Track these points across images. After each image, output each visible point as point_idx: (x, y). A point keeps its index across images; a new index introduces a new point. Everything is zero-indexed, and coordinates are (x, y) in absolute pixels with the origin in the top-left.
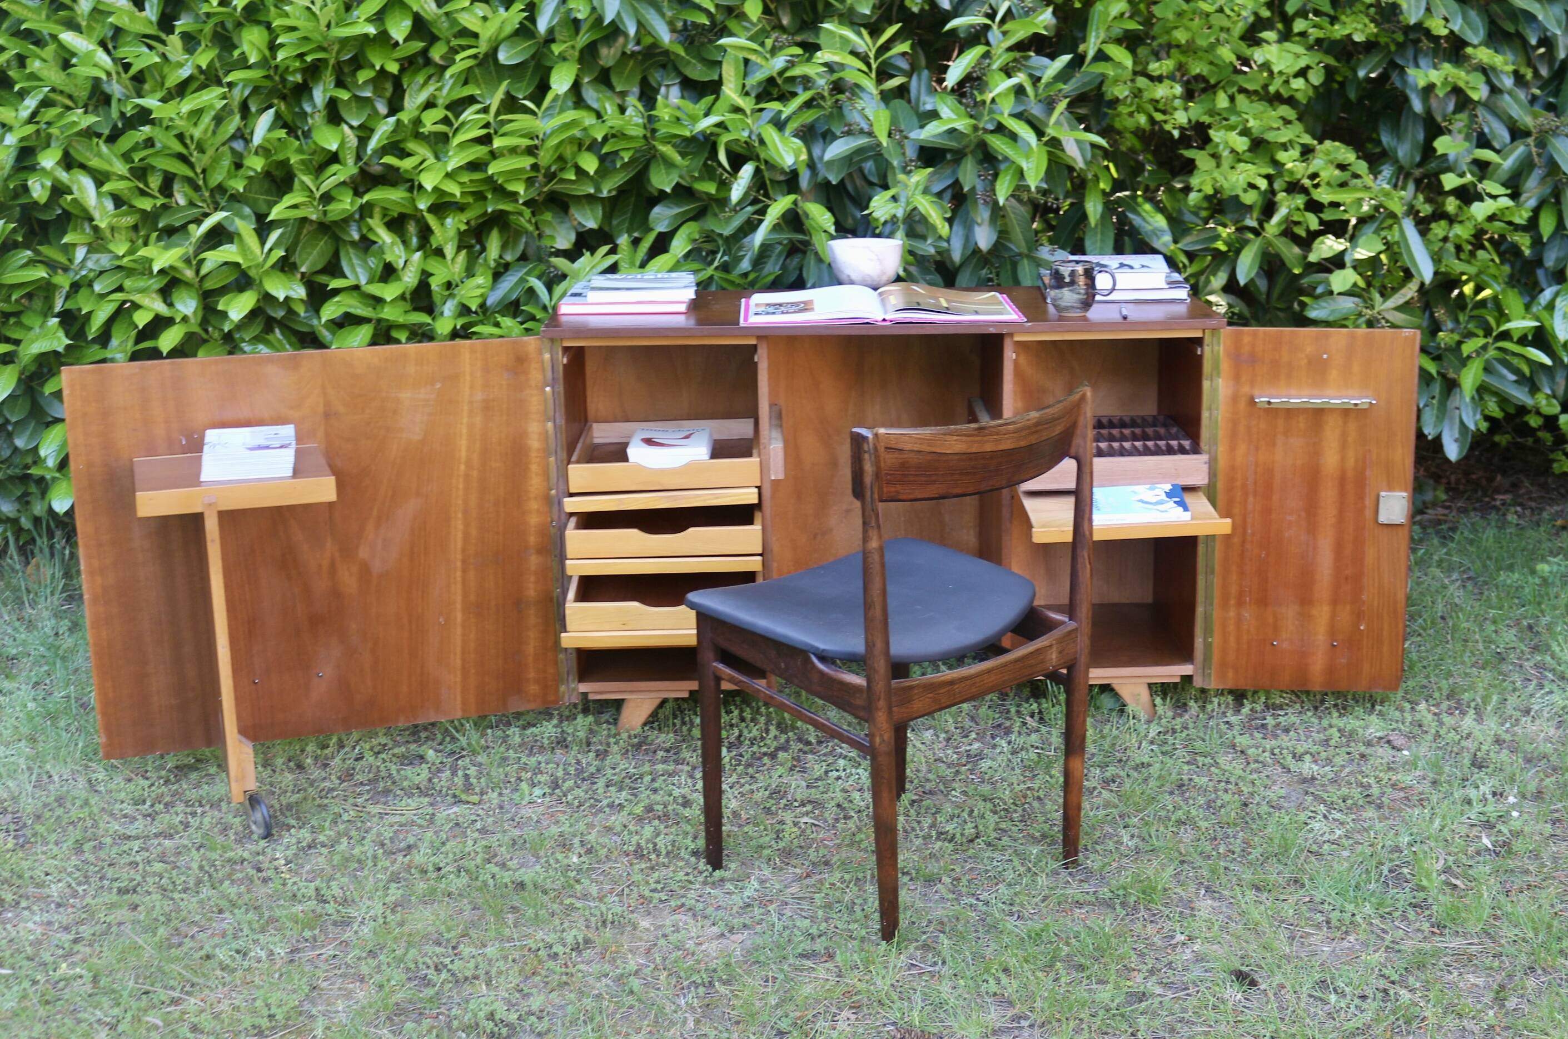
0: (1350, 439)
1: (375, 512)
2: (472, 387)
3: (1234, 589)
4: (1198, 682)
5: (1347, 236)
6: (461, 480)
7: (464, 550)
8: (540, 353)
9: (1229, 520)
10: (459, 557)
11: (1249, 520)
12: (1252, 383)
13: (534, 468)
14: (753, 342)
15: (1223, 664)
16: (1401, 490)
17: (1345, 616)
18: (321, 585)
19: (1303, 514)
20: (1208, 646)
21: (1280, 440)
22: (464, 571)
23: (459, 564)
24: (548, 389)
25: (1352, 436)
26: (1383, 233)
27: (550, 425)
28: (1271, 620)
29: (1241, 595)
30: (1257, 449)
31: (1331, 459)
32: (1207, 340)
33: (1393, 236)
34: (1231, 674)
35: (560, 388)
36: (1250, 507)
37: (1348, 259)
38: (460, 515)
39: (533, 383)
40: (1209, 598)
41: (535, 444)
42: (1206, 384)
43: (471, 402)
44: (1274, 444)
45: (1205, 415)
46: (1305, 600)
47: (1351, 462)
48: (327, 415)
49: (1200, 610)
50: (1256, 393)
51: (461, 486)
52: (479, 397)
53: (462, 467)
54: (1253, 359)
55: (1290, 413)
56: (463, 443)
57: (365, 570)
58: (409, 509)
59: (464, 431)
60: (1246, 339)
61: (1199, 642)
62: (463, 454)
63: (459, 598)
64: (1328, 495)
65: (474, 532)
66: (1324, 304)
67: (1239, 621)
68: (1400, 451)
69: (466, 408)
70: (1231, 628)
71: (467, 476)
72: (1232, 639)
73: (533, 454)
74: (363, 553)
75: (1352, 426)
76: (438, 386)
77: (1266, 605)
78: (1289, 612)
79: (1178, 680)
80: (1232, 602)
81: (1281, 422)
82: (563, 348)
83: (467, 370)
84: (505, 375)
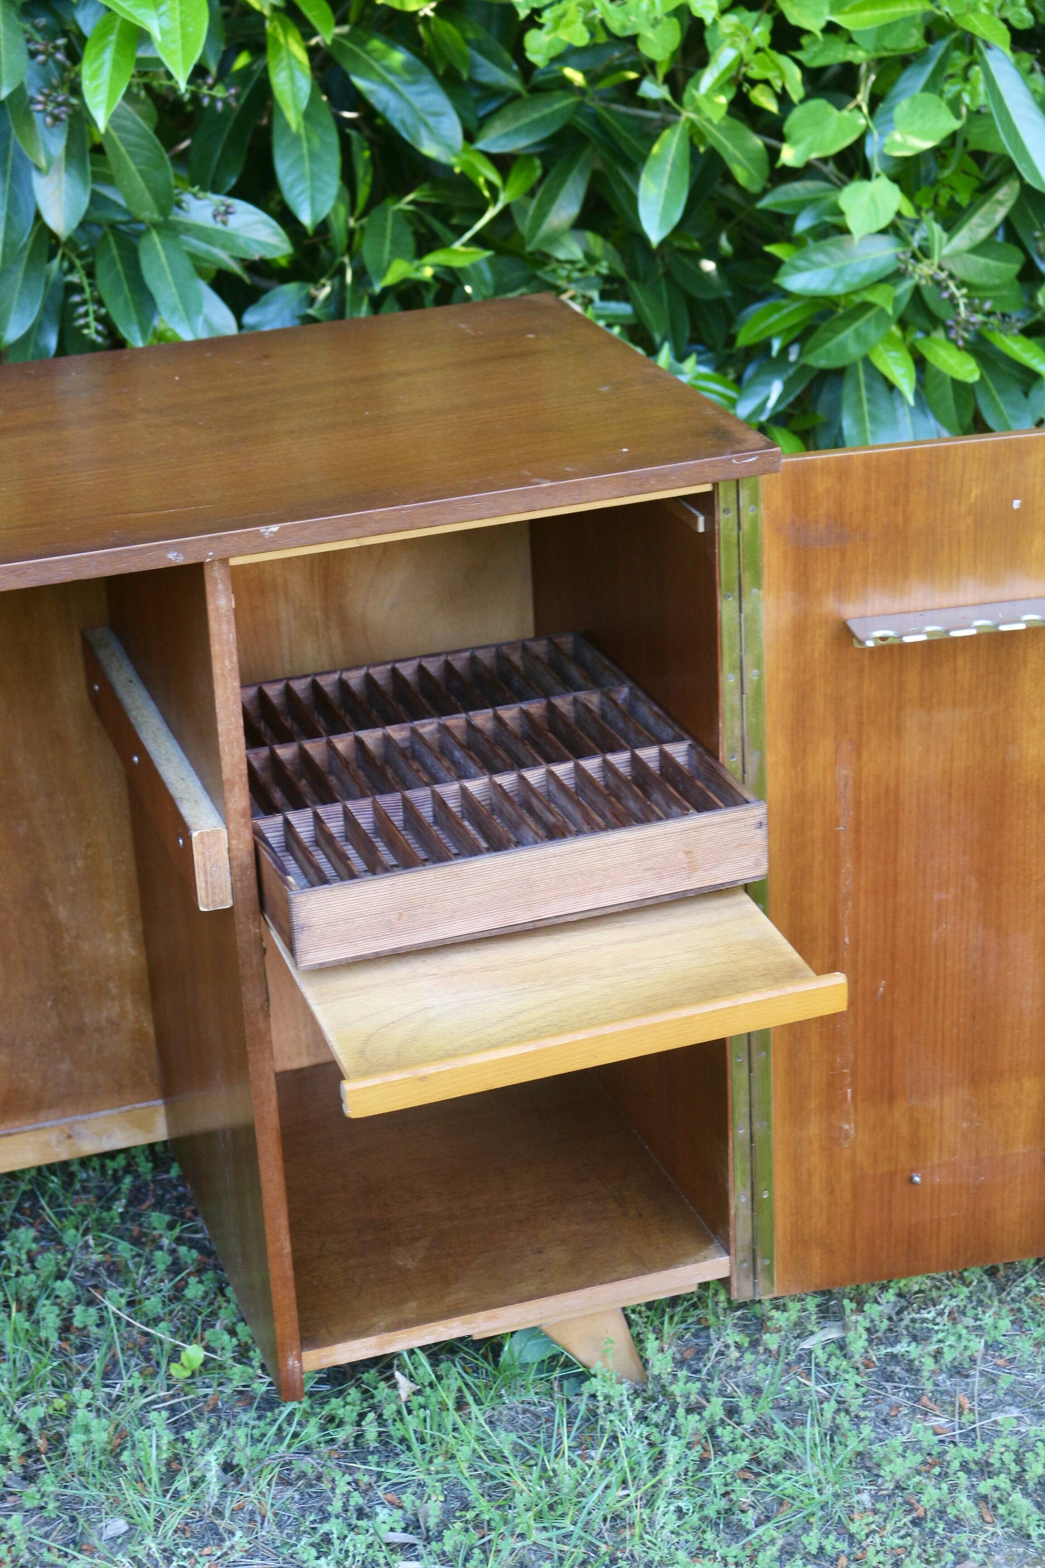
3: (815, 1076)
4: (742, 1291)
5: (862, 98)
9: (839, 979)
11: (846, 913)
12: (841, 589)
15: (800, 1241)
19: (974, 884)
20: (760, 1209)
21: (913, 719)
26: (951, 89)
28: (905, 1129)
29: (833, 1084)
30: (858, 748)
31: (1039, 747)
32: (724, 499)
33: (974, 95)
34: (816, 1259)
36: (846, 884)
37: (871, 150)
42: (727, 609)
44: (900, 731)
45: (728, 680)
46: (984, 1073)
49: (739, 1132)
50: (851, 611)
54: (842, 532)
60: (821, 485)
61: (739, 1201)
66: (819, 257)
67: (833, 1142)
70: (815, 1159)
72: (817, 1185)
77: (891, 1099)
78: (947, 1106)
79: (695, 1289)
80: (813, 1104)
81: (912, 676)
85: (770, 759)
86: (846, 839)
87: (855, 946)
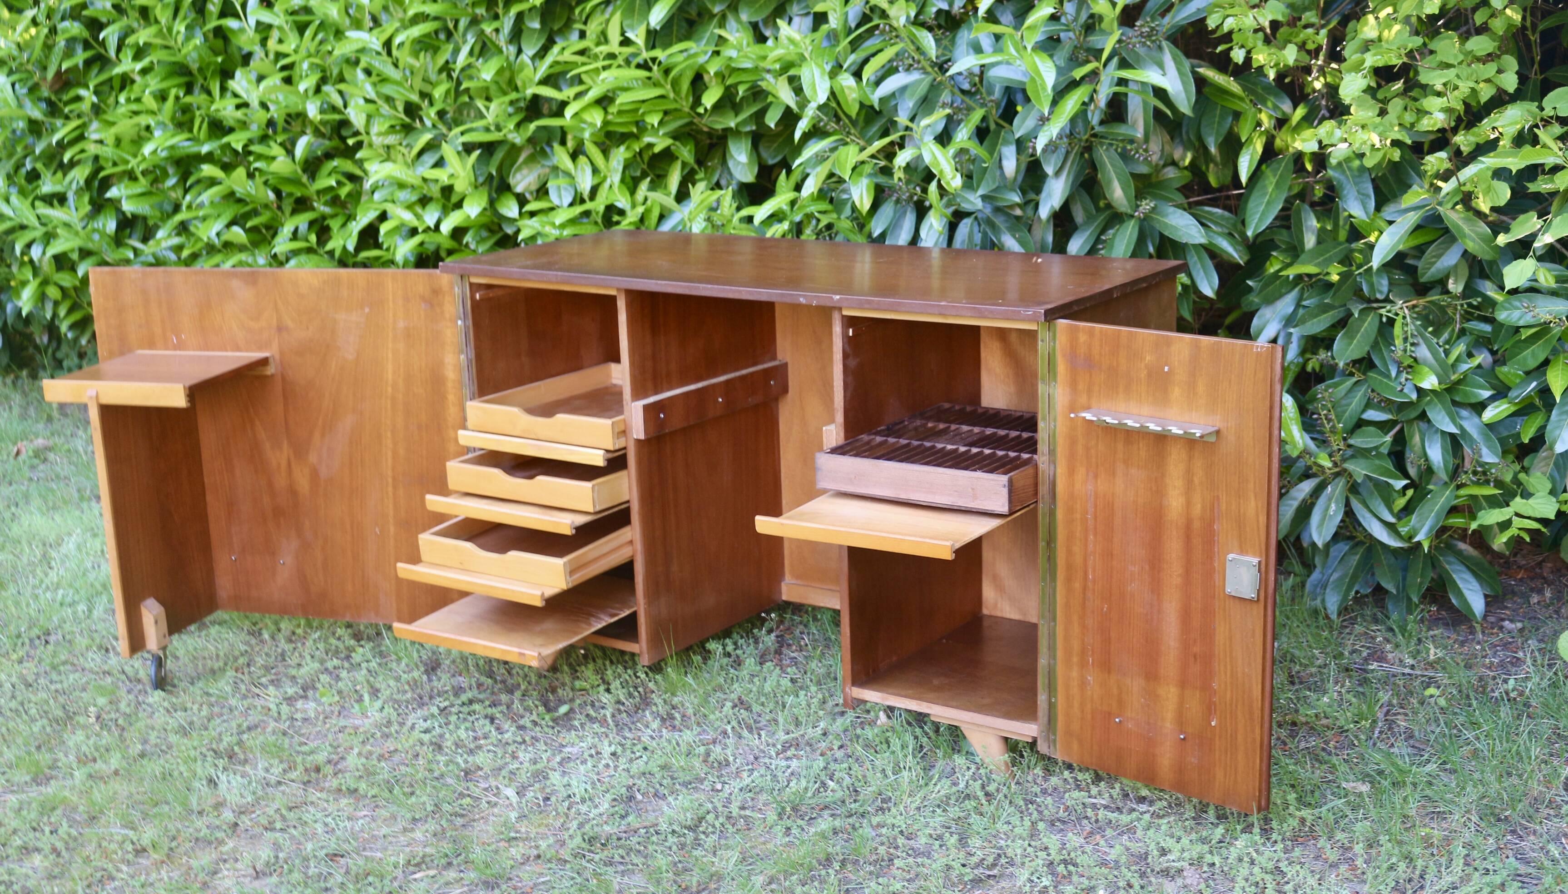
0: (1196, 480)
1: (320, 423)
2: (395, 314)
3: (1076, 645)
4: (1042, 747)
6: (389, 401)
7: (393, 468)
8: (452, 286)
10: (390, 473)
11: (1090, 563)
13: (450, 398)
14: (613, 292)
15: (1069, 733)
16: (1254, 555)
17: (1194, 704)
18: (281, 482)
19: (1147, 567)
20: (1051, 706)
21: (1120, 469)
22: (395, 487)
23: (390, 480)
24: (460, 322)
25: (1199, 476)
27: (462, 357)
28: (1115, 691)
29: (1083, 652)
30: (1096, 477)
31: (1175, 502)
32: (1042, 335)
34: (1076, 746)
35: (470, 322)
36: (1091, 547)
38: (389, 434)
39: (447, 316)
40: (1052, 648)
41: (451, 374)
42: (1042, 388)
43: (394, 329)
44: (1113, 474)
46: (1151, 675)
47: (1197, 509)
48: (280, 329)
49: (1042, 661)
51: (389, 406)
52: (401, 324)
53: (390, 389)
54: (1090, 364)
55: (1129, 435)
56: (390, 367)
57: (315, 475)
58: (347, 422)
59: (390, 355)
60: (1082, 338)
61: (1042, 698)
62: (390, 377)
63: (390, 513)
64: (1173, 547)
65: (402, 452)
67: (1083, 684)
68: (1253, 504)
69: (390, 333)
70: (1075, 691)
71: (394, 399)
72: (1076, 705)
73: (450, 385)
74: (313, 458)
75: (1198, 464)
77: (1109, 672)
78: (1135, 685)
79: (1025, 740)
80: (1075, 660)
81: (1131, 444)
82: (471, 285)
83: (391, 298)
84: (423, 305)
85: (1059, 471)
86: (1091, 523)
87: (1094, 581)
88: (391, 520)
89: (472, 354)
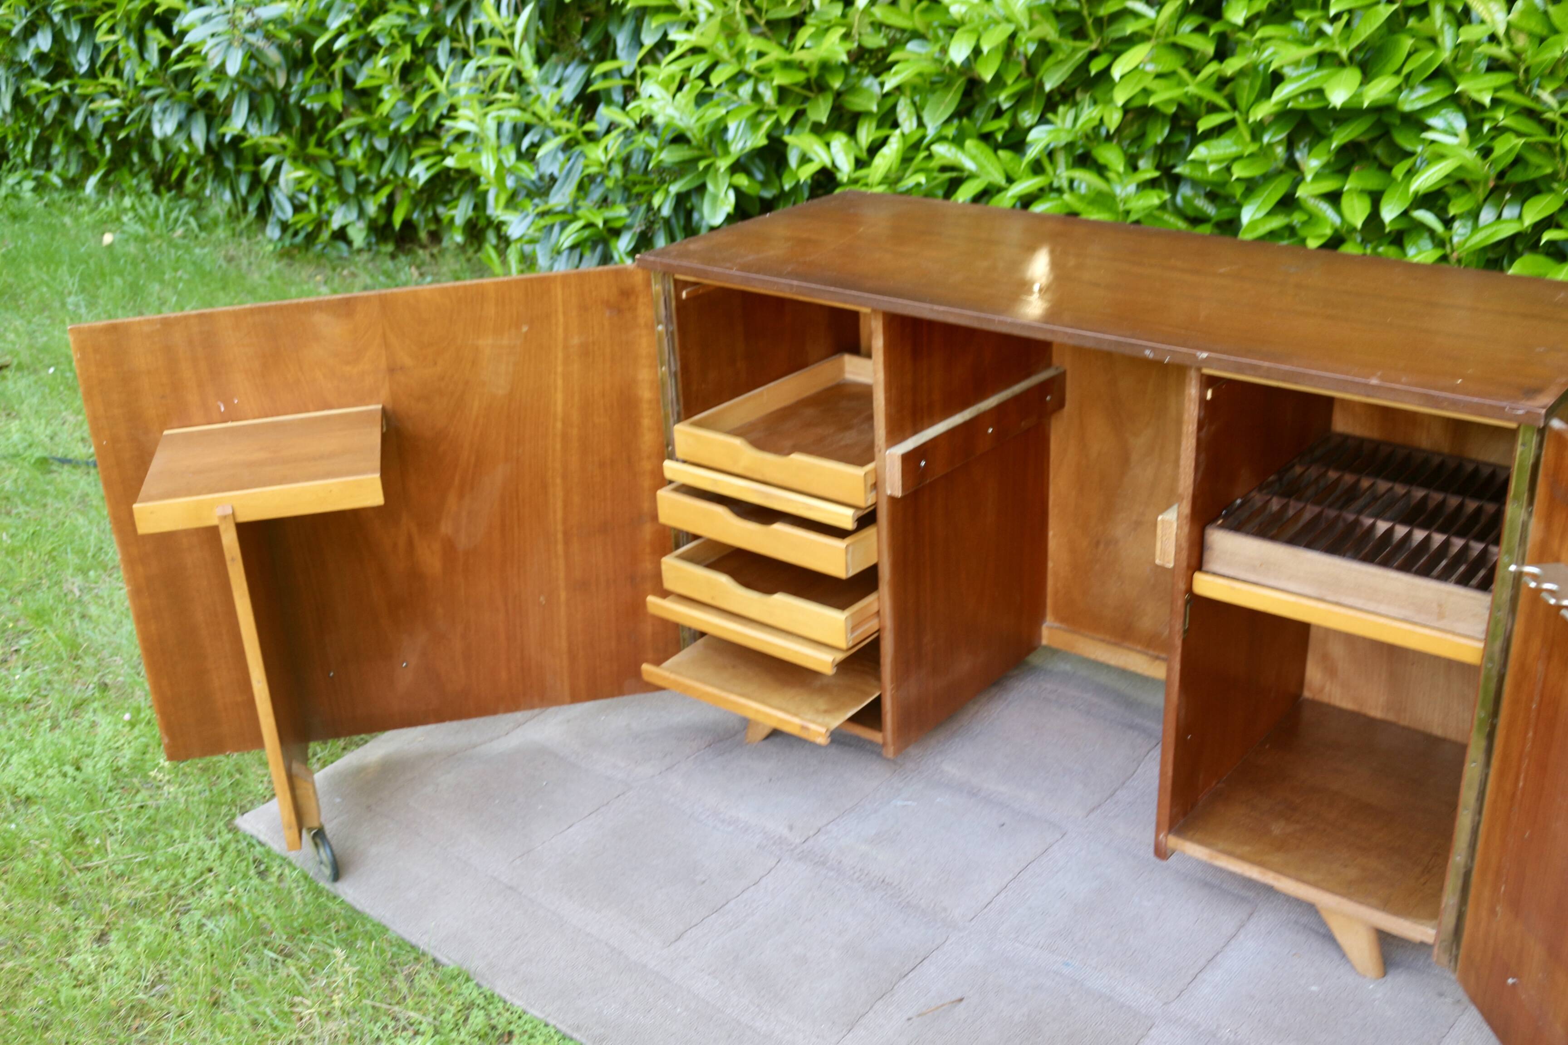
1: (457, 481)
2: (566, 329)
6: (558, 439)
7: (565, 520)
8: (648, 284)
10: (560, 527)
13: (646, 422)
18: (398, 566)
22: (567, 543)
23: (560, 536)
24: (660, 328)
27: (663, 370)
35: (674, 327)
38: (559, 481)
39: (642, 321)
41: (646, 394)
43: (566, 347)
48: (392, 370)
51: (558, 446)
52: (576, 341)
53: (559, 425)
56: (559, 397)
57: (449, 548)
58: (497, 475)
59: (560, 382)
62: (559, 409)
63: (562, 575)
65: (576, 499)
69: (560, 355)
71: (565, 436)
73: (645, 406)
74: (446, 528)
76: (525, 329)
82: (676, 282)
83: (560, 309)
84: (607, 313)
88: (562, 583)
89: (676, 366)
